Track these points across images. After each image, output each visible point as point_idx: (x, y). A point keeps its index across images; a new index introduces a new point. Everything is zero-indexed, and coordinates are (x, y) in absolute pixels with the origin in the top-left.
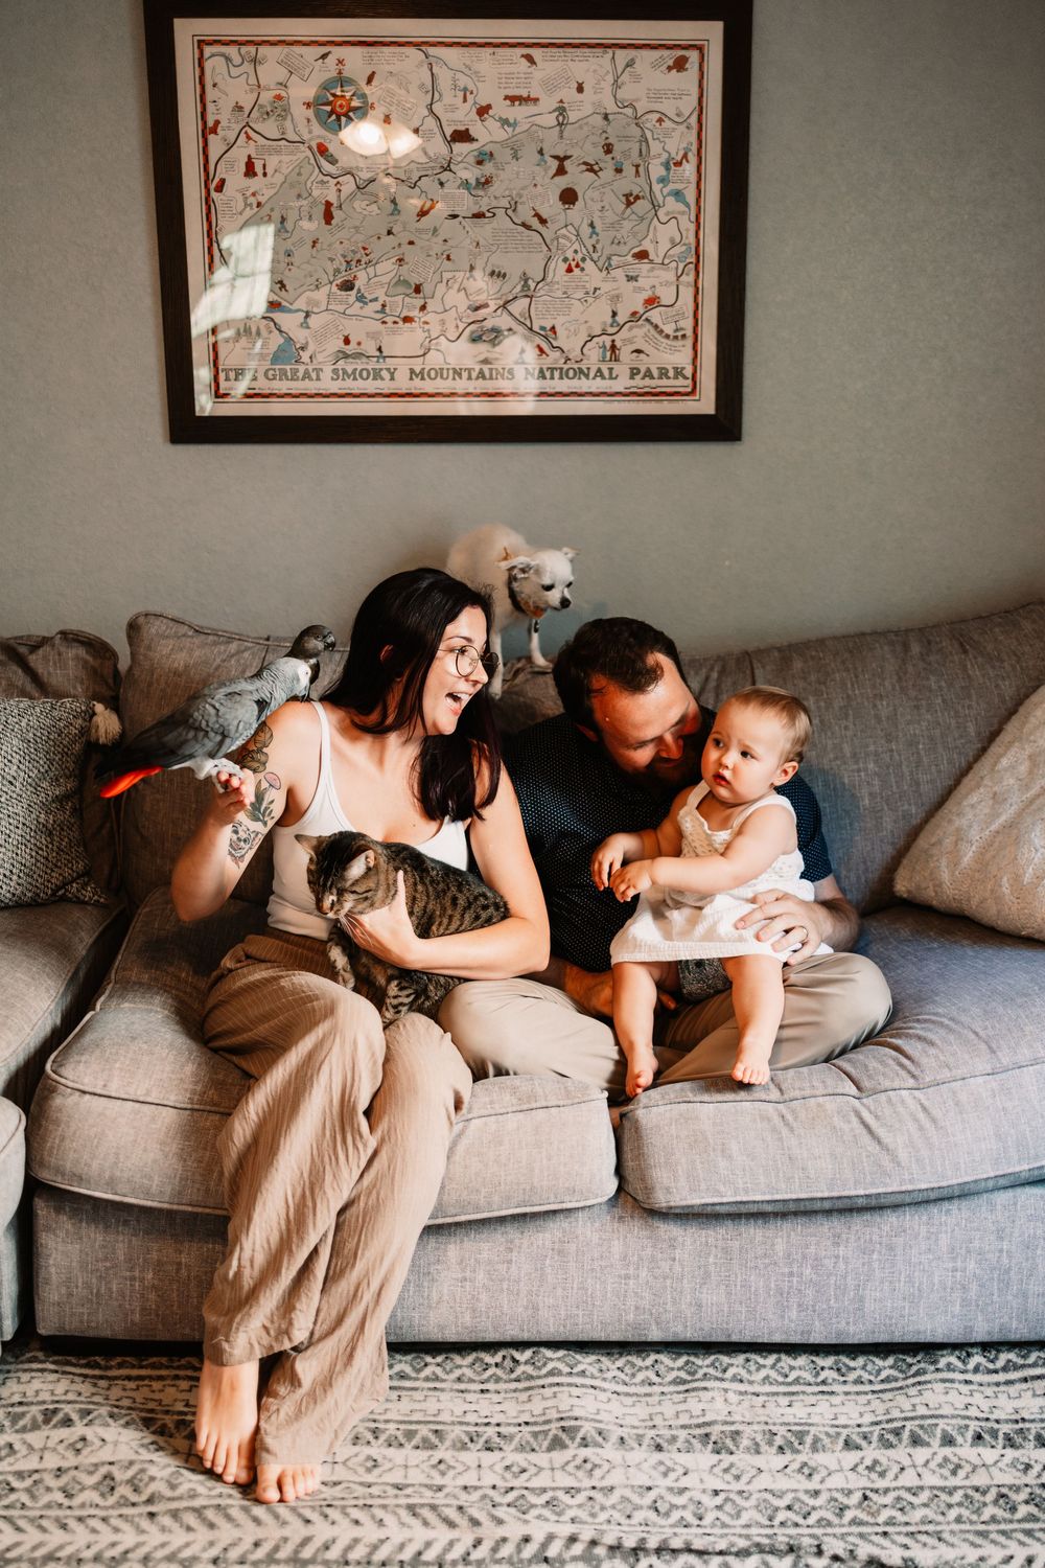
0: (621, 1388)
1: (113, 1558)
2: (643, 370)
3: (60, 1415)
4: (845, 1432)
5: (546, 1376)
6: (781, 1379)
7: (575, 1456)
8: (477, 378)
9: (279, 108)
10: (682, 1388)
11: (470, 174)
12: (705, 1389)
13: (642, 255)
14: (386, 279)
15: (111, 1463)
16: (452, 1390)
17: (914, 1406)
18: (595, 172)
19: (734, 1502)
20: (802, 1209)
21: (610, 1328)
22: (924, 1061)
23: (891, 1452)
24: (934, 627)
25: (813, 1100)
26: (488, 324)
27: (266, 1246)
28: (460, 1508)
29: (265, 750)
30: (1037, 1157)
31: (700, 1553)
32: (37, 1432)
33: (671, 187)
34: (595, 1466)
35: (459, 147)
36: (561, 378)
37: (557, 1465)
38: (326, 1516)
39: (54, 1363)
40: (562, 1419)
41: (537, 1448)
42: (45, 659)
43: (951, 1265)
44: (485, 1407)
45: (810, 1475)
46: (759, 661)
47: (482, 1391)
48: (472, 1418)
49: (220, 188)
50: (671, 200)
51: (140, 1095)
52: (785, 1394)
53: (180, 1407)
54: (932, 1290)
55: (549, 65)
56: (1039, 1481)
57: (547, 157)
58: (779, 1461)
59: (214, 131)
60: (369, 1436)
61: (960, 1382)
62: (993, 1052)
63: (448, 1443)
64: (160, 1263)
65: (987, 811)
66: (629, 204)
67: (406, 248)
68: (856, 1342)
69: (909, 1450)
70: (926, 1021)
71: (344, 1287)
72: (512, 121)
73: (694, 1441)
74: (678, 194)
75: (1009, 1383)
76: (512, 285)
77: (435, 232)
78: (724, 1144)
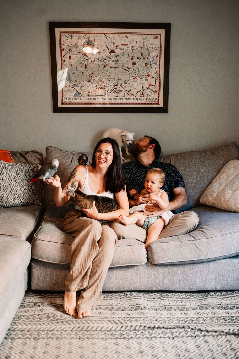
0: (148, 299)
1: (51, 330)
2: (148, 99)
3: (37, 305)
5: (133, 297)
6: (179, 298)
7: (140, 312)
8: (115, 100)
9: (76, 46)
10: (160, 299)
11: (114, 59)
12: (165, 299)
13: (149, 76)
14: (97, 80)
15: (49, 313)
16: (114, 300)
17: (206, 302)
18: (139, 59)
19: (171, 320)
20: (184, 263)
21: (146, 288)
22: (208, 233)
23: (202, 311)
24: (207, 150)
25: (186, 242)
26: (117, 89)
27: (78, 269)
28: (119, 320)
29: (75, 174)
30: (230, 252)
31: (166, 328)
32: (33, 308)
33: (154, 62)
34: (144, 313)
35: (112, 54)
36: (132, 100)
37: (136, 313)
38: (92, 322)
39: (35, 295)
40: (137, 305)
41: (132, 310)
42: (29, 156)
43: (213, 275)
44: (121, 303)
45: (186, 315)
46: (172, 157)
47: (121, 300)
48: (119, 305)
49: (64, 62)
50: (154, 65)
51: (53, 241)
52: (180, 300)
53: (61, 303)
54: (209, 280)
55: (130, 37)
56: (231, 316)
57: (130, 56)
58: (180, 312)
59: (63, 50)
60: (99, 308)
61: (215, 298)
62: (221, 232)
63: (114, 310)
64: (56, 275)
65: (218, 186)
66: (146, 65)
67: (101, 74)
68: (194, 290)
69: (205, 310)
70: (208, 226)
71: (94, 278)
72: (123, 49)
73: (163, 309)
74: (156, 64)
75: (224, 298)
76: (122, 81)
77: (107, 70)
78: (168, 251)
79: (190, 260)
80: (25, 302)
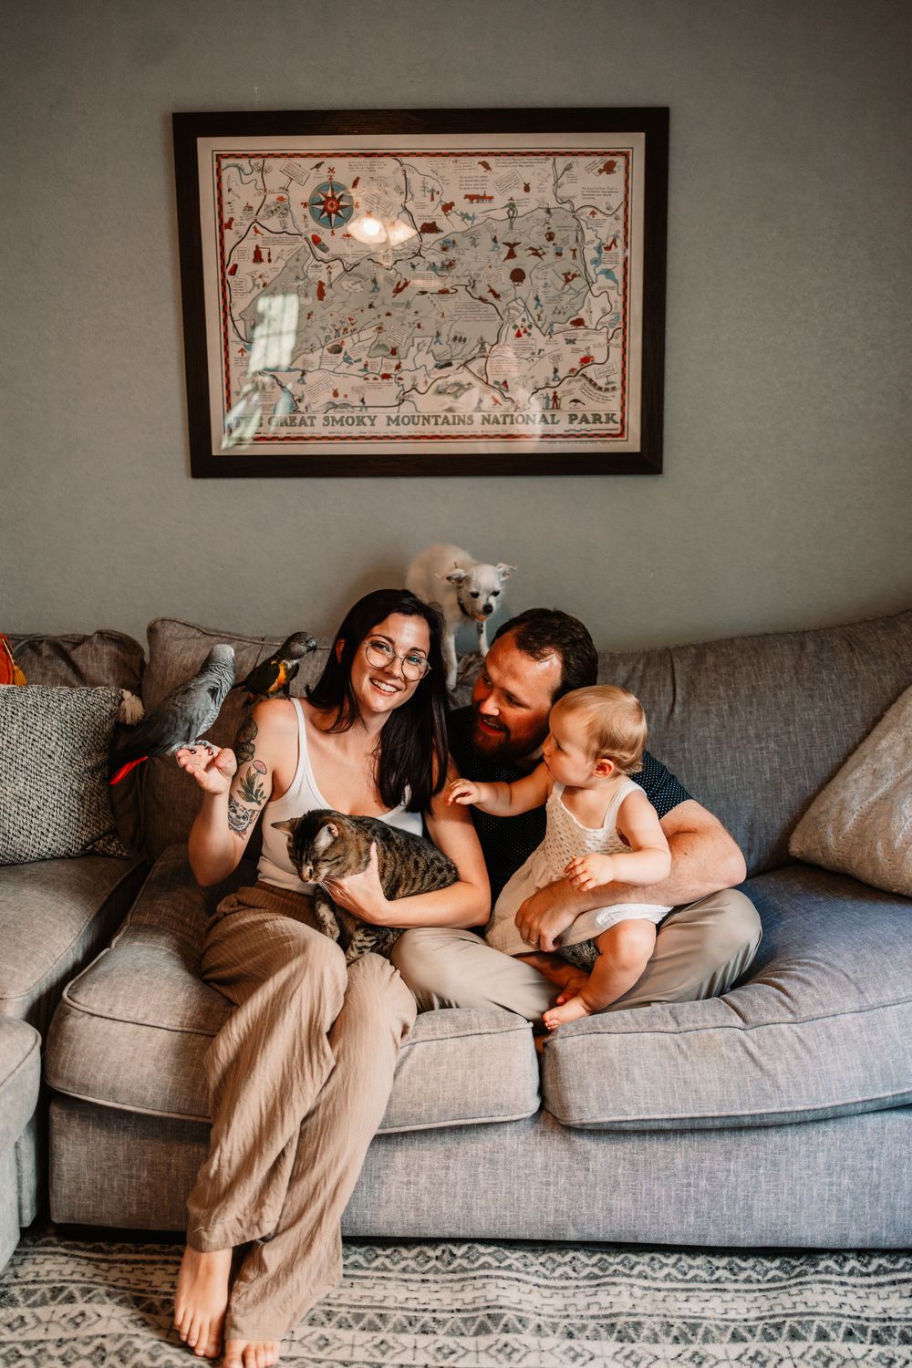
0: (542, 1281)
2: (580, 417)
3: (65, 1293)
4: (733, 1325)
5: (478, 1269)
6: (680, 1277)
7: (497, 1341)
8: (443, 424)
9: (282, 207)
10: (595, 1282)
11: (438, 258)
12: (614, 1284)
13: (579, 323)
14: (368, 343)
15: (104, 1336)
16: (397, 1279)
17: (794, 1303)
18: (540, 256)
20: (696, 1127)
21: (533, 1228)
22: (802, 999)
23: (772, 1345)
24: (827, 629)
25: (704, 1032)
26: (452, 379)
27: (242, 1149)
29: (252, 742)
30: (899, 1085)
32: (45, 1307)
33: (603, 266)
34: (514, 1350)
35: (428, 237)
36: (512, 423)
37: (481, 1348)
39: (64, 1247)
40: (488, 1307)
41: (466, 1333)
42: (85, 654)
43: (827, 1180)
44: (424, 1295)
45: (700, 1363)
46: (679, 657)
47: (423, 1281)
48: (412, 1304)
49: (233, 272)
50: (602, 277)
51: (139, 1018)
52: (683, 1290)
53: (166, 1288)
54: (812, 1202)
55: (501, 168)
57: (500, 244)
58: (674, 1350)
59: (229, 226)
60: (323, 1318)
61: (836, 1283)
62: (862, 993)
63: (390, 1326)
64: (153, 1164)
65: (867, 784)
66: (567, 281)
67: (384, 318)
68: (746, 1245)
69: (789, 1343)
70: (806, 964)
71: (304, 1186)
72: (471, 215)
73: (602, 1330)
74: (608, 273)
75: (880, 1285)
76: (471, 348)
77: (408, 305)
78: (628, 1070)
79: (724, 1114)
80: (16, 1277)
